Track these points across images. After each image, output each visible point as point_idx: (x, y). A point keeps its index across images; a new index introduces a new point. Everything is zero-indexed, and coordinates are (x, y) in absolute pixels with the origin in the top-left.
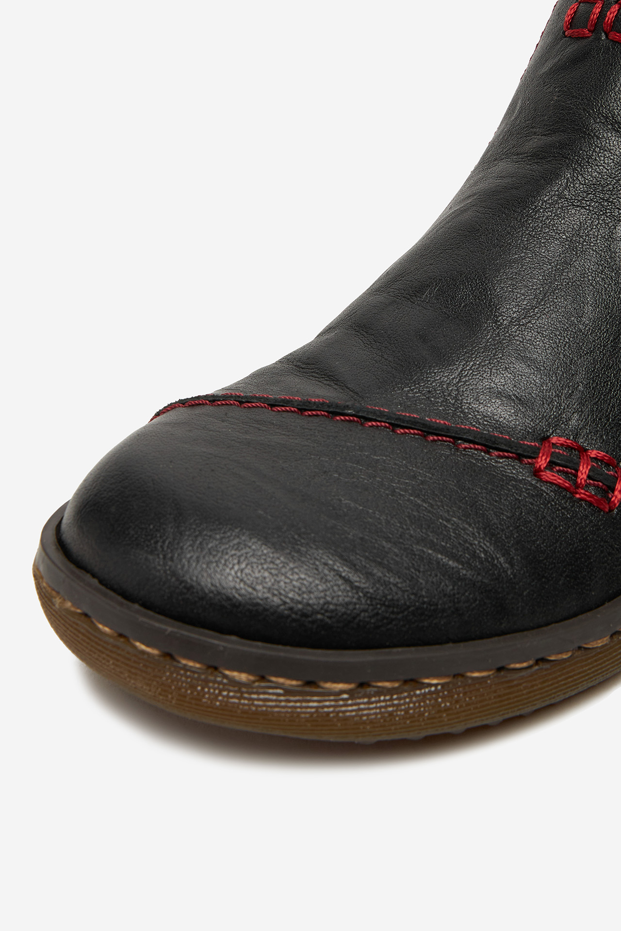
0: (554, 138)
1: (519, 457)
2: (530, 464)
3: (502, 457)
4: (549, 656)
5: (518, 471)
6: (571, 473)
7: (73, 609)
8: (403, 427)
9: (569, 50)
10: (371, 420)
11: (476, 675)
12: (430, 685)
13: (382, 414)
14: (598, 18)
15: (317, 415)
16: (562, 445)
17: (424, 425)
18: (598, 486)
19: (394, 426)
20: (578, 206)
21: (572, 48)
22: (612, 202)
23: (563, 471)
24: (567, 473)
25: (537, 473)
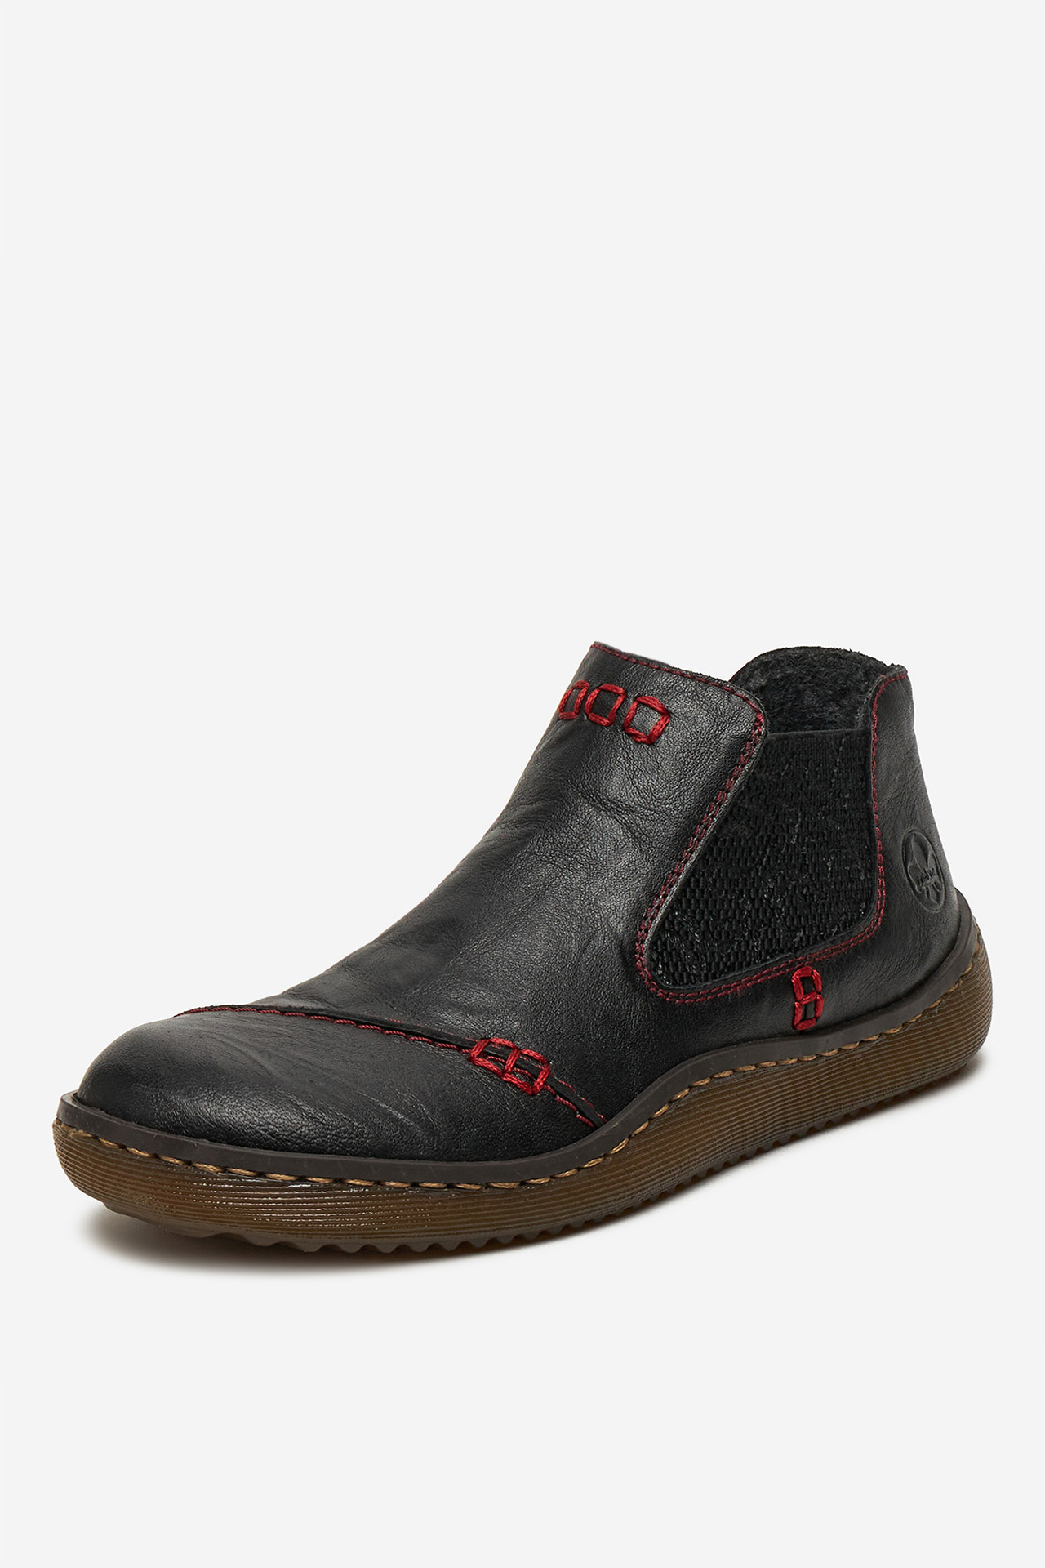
0: (539, 804)
1: (459, 1048)
2: (466, 1053)
3: (444, 1047)
4: (459, 1184)
5: (460, 1059)
6: (501, 1062)
7: (85, 1135)
8: (365, 1024)
9: (564, 727)
10: (338, 1019)
11: (393, 1184)
12: (355, 1186)
13: (349, 1015)
14: (581, 701)
15: (296, 1016)
16: (500, 1044)
17: (382, 1022)
18: (524, 1074)
19: (358, 1023)
20: (545, 861)
21: (565, 726)
22: (575, 858)
23: (494, 1060)
24: (498, 1061)
25: (471, 1060)
